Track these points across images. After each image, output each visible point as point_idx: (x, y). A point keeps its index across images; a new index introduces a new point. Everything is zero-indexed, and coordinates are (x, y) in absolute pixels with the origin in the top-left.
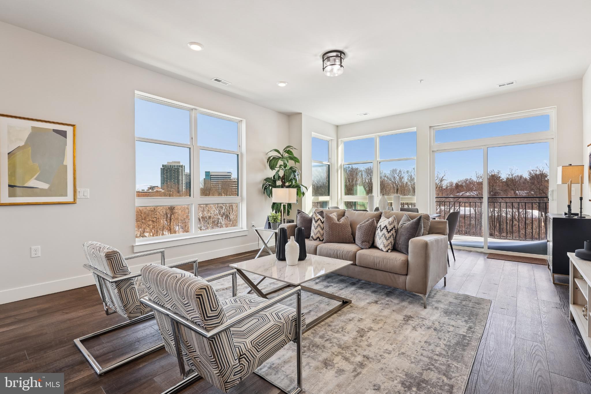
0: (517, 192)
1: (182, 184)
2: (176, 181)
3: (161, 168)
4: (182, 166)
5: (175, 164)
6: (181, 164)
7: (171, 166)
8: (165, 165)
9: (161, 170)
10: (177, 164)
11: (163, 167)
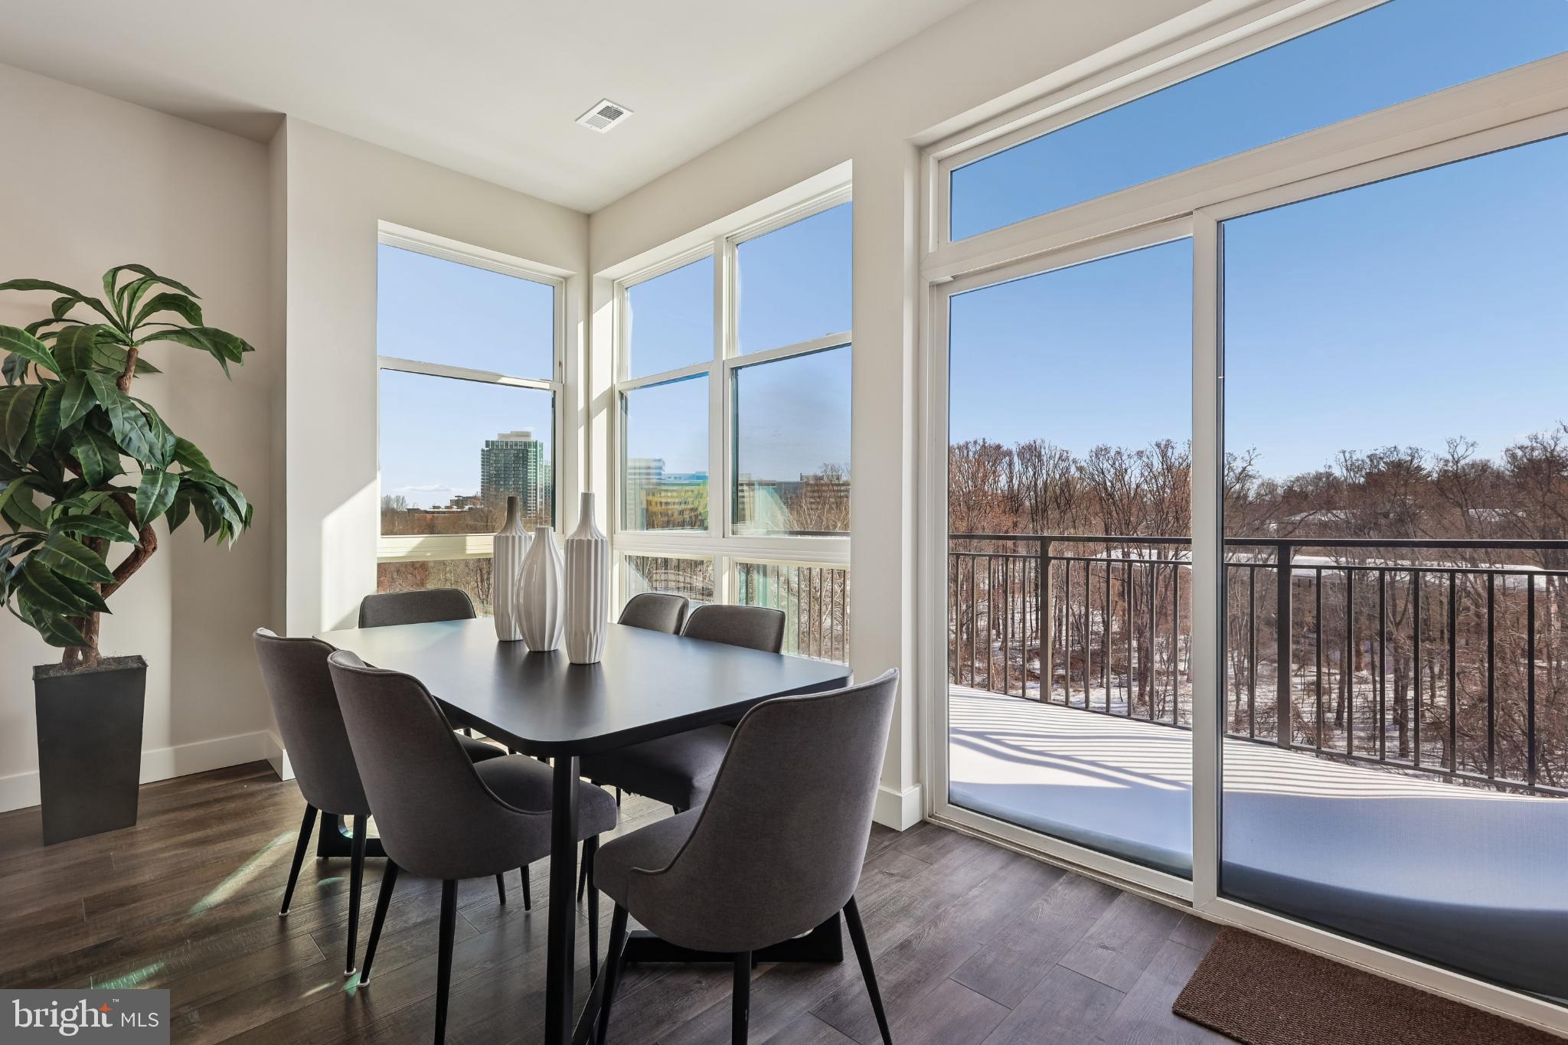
0: (1472, 511)
1: (536, 490)
2: (521, 483)
3: (483, 451)
4: (536, 443)
5: (518, 439)
6: (533, 439)
7: (507, 444)
8: (493, 442)
9: (482, 455)
10: (523, 440)
11: (487, 446)
